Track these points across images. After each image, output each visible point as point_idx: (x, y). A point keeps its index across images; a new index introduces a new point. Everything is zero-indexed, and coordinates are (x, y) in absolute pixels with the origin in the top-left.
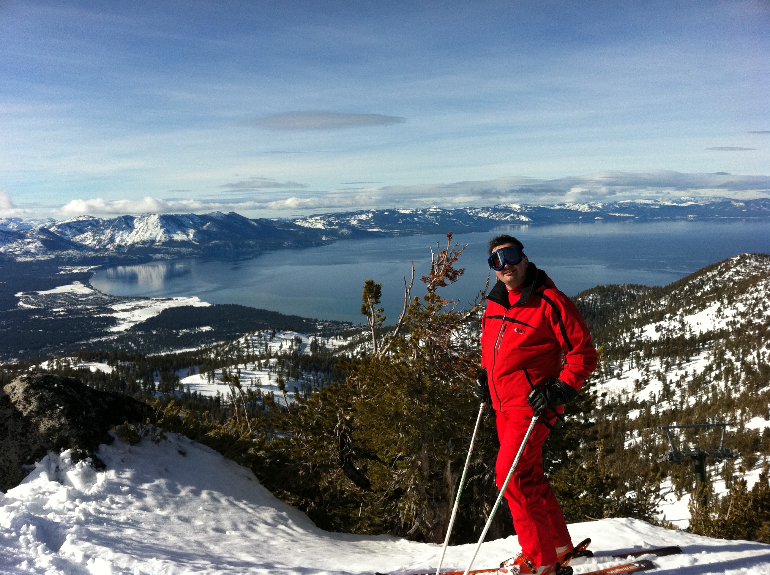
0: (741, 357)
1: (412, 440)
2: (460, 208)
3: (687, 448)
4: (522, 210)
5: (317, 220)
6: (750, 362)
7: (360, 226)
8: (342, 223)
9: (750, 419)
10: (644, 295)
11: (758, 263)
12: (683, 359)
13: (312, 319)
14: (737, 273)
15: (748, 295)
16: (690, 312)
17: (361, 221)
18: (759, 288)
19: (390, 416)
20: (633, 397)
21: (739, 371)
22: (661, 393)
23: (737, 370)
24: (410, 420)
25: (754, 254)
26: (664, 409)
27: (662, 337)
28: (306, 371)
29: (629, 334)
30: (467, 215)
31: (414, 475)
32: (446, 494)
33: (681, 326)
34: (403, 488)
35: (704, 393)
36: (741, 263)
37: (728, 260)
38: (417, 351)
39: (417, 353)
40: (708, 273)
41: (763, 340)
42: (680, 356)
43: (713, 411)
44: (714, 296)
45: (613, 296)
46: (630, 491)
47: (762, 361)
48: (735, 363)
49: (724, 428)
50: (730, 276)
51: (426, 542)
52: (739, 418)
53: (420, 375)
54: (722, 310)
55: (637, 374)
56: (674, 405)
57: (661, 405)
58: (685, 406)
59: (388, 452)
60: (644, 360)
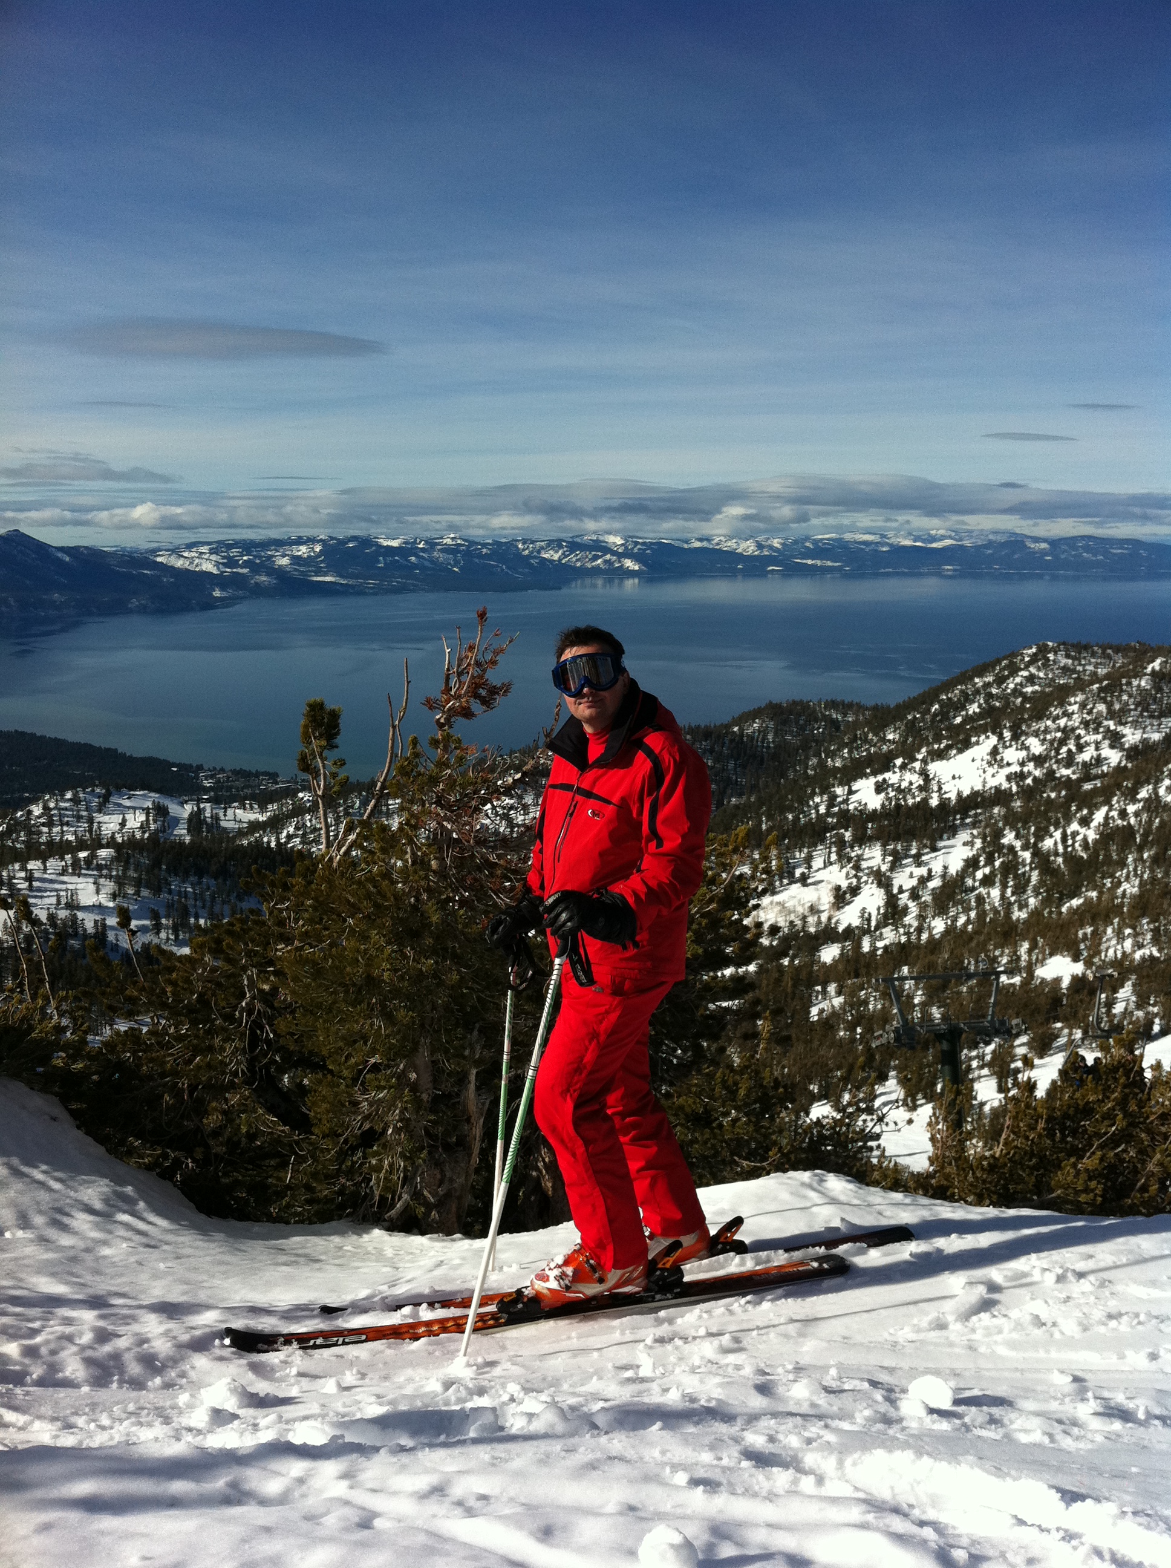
0: (1032, 841)
1: (399, 1032)
2: (504, 540)
3: (927, 1017)
4: (626, 548)
5: (201, 553)
6: (1049, 851)
7: (296, 570)
8: (258, 561)
9: (1044, 959)
10: (856, 723)
11: (1070, 661)
12: (925, 846)
13: (191, 766)
14: (1031, 680)
15: (1049, 723)
16: (941, 755)
17: (296, 560)
18: (1070, 709)
19: (354, 985)
20: (830, 919)
21: (1027, 868)
22: (882, 911)
23: (1024, 866)
24: (396, 993)
25: (1064, 644)
26: (887, 942)
27: (887, 803)
28: (176, 875)
29: (825, 797)
30: (518, 554)
31: (401, 1101)
32: (466, 1136)
33: (921, 782)
34: (379, 1128)
35: (960, 910)
36: (1038, 660)
37: (1014, 655)
38: (412, 850)
39: (413, 854)
40: (977, 680)
41: (1074, 808)
42: (920, 840)
43: (978, 944)
44: (986, 724)
45: (797, 723)
46: (819, 1100)
47: (1070, 849)
48: (1020, 853)
49: (998, 978)
50: (1016, 685)
51: (423, 1233)
52: (1024, 957)
53: (417, 899)
54: (1001, 750)
55: (838, 876)
56: (905, 934)
57: (881, 934)
58: (925, 936)
59: (347, 1058)
60: (852, 847)
